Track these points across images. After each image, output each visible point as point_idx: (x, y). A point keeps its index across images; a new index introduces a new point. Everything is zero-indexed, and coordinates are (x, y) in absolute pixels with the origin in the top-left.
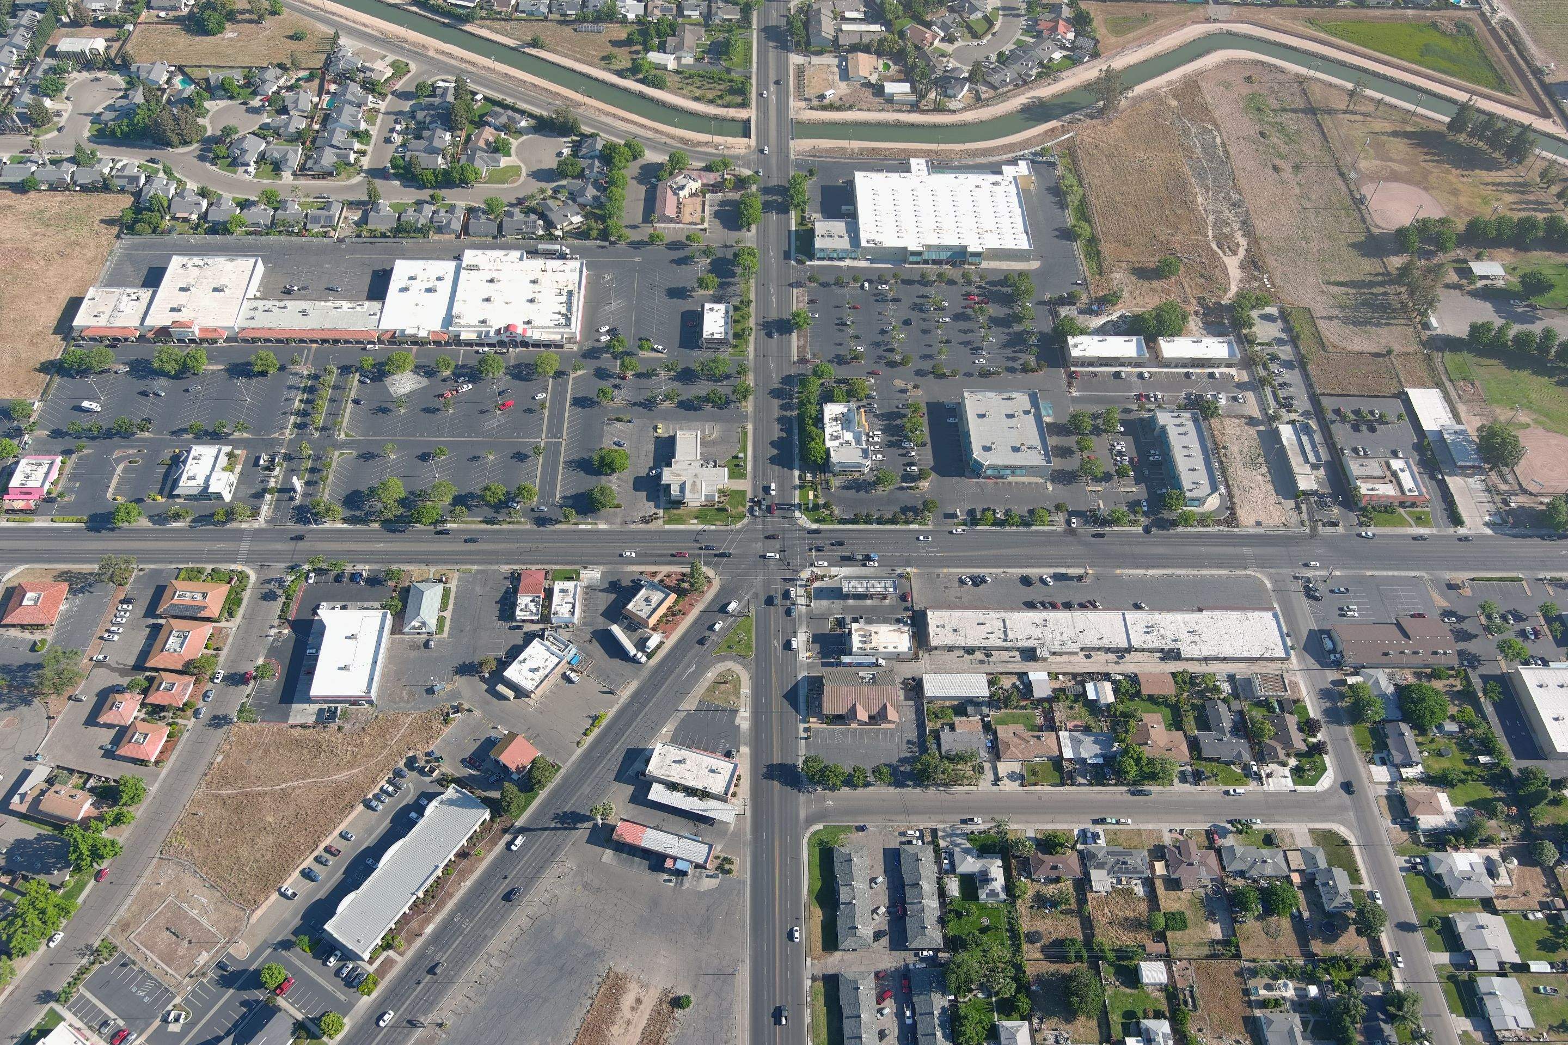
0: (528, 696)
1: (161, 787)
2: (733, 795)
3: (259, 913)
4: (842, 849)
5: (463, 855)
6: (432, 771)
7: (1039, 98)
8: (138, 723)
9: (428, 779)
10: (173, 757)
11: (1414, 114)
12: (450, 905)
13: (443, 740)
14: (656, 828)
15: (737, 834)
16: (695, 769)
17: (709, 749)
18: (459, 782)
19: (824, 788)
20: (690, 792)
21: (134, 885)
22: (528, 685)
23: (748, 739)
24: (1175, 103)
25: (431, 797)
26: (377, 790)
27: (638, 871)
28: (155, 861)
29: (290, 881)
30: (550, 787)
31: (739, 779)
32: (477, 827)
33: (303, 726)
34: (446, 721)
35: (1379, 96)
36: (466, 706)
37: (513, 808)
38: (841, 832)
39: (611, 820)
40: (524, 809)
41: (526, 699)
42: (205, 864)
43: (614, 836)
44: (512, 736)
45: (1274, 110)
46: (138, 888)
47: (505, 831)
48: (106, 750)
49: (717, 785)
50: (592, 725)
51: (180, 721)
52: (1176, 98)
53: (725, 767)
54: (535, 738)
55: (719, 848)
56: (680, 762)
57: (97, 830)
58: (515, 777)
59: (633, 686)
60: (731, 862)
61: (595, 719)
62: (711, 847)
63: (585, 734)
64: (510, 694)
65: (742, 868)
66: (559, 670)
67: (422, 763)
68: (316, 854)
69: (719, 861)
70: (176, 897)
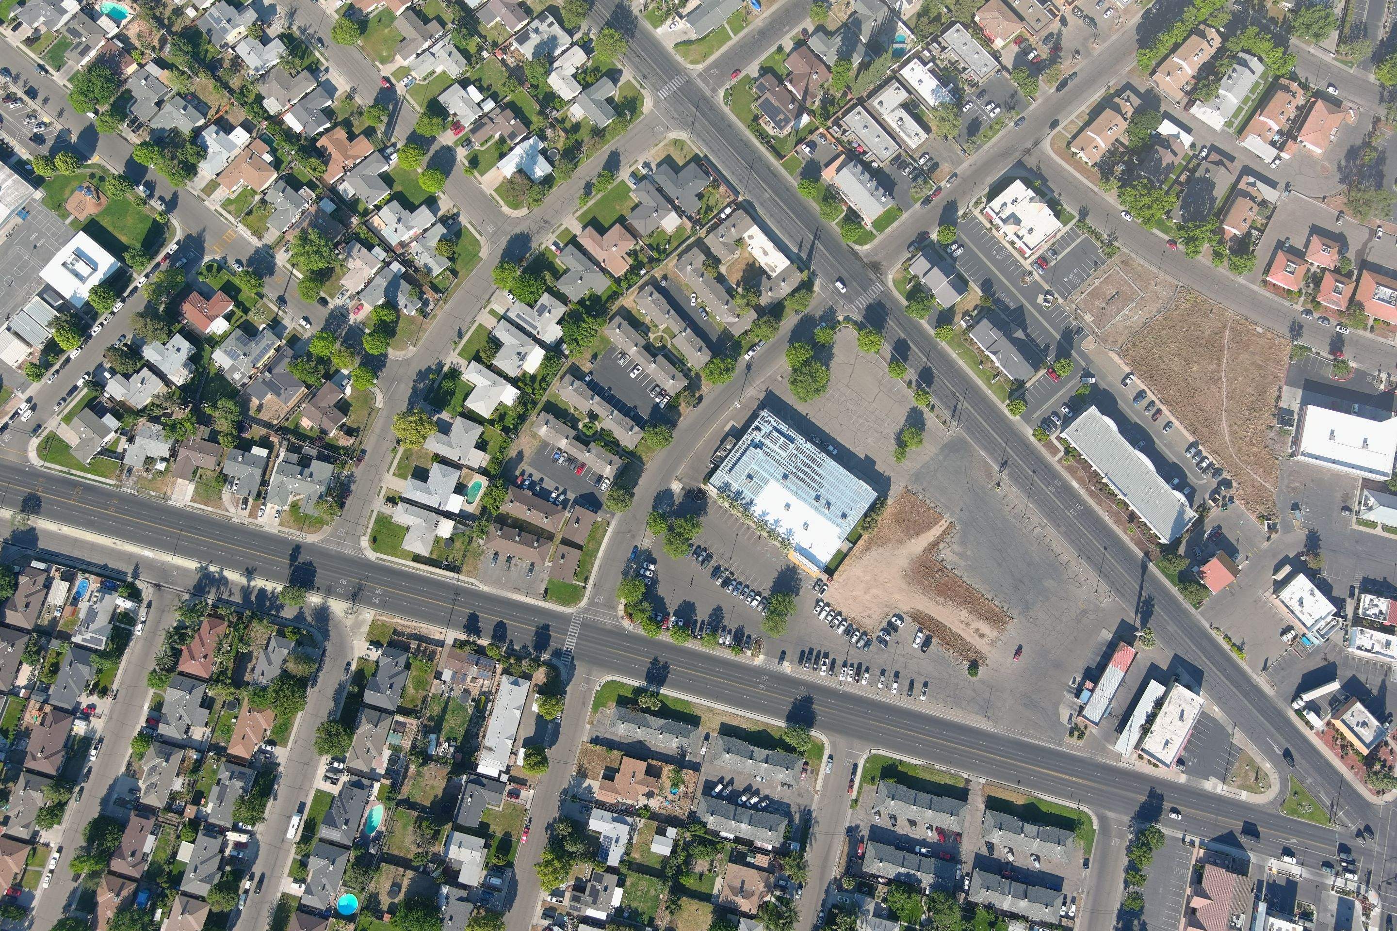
0: (1274, 592)
1: (1242, 285)
2: (1140, 757)
3: (1116, 358)
4: (1071, 839)
5: (1132, 517)
6: (1215, 500)
8: (1308, 265)
9: (1207, 496)
10: (1268, 294)
12: (1091, 502)
13: (1243, 513)
14: (1123, 681)
15: (1104, 749)
16: (1172, 727)
17: (1190, 745)
18: (1200, 521)
19: (1131, 842)
20: (1151, 719)
21: (1159, 268)
22: (1285, 594)
23: (1193, 784)
25: (1190, 498)
26: (1204, 453)
27: (1089, 657)
28: (1176, 282)
29: (1138, 382)
30: (1180, 597)
31: (1155, 765)
32: (1154, 531)
33: (1279, 398)
34: (1261, 517)
36: (1274, 536)
37: (1166, 563)
38: (1086, 844)
39: (1138, 644)
40: (1164, 573)
41: (1271, 590)
42: (1166, 319)
43: (1122, 644)
44: (1235, 572)
46: (1156, 270)
47: (1147, 554)
48: (1284, 243)
49: (1152, 744)
50: (1234, 644)
51: (1302, 299)
53: (1169, 755)
54: (1230, 592)
55: (1094, 731)
56: (1182, 716)
57: (1210, 240)
58: (1195, 569)
59: (1269, 690)
60: (1079, 738)
61: (1240, 649)
62: (1097, 724)
63: (1226, 636)
64: (1280, 576)
65: (1072, 746)
66: (1297, 625)
67: (1223, 493)
68: (1157, 402)
69: (1082, 728)
70: (1142, 298)
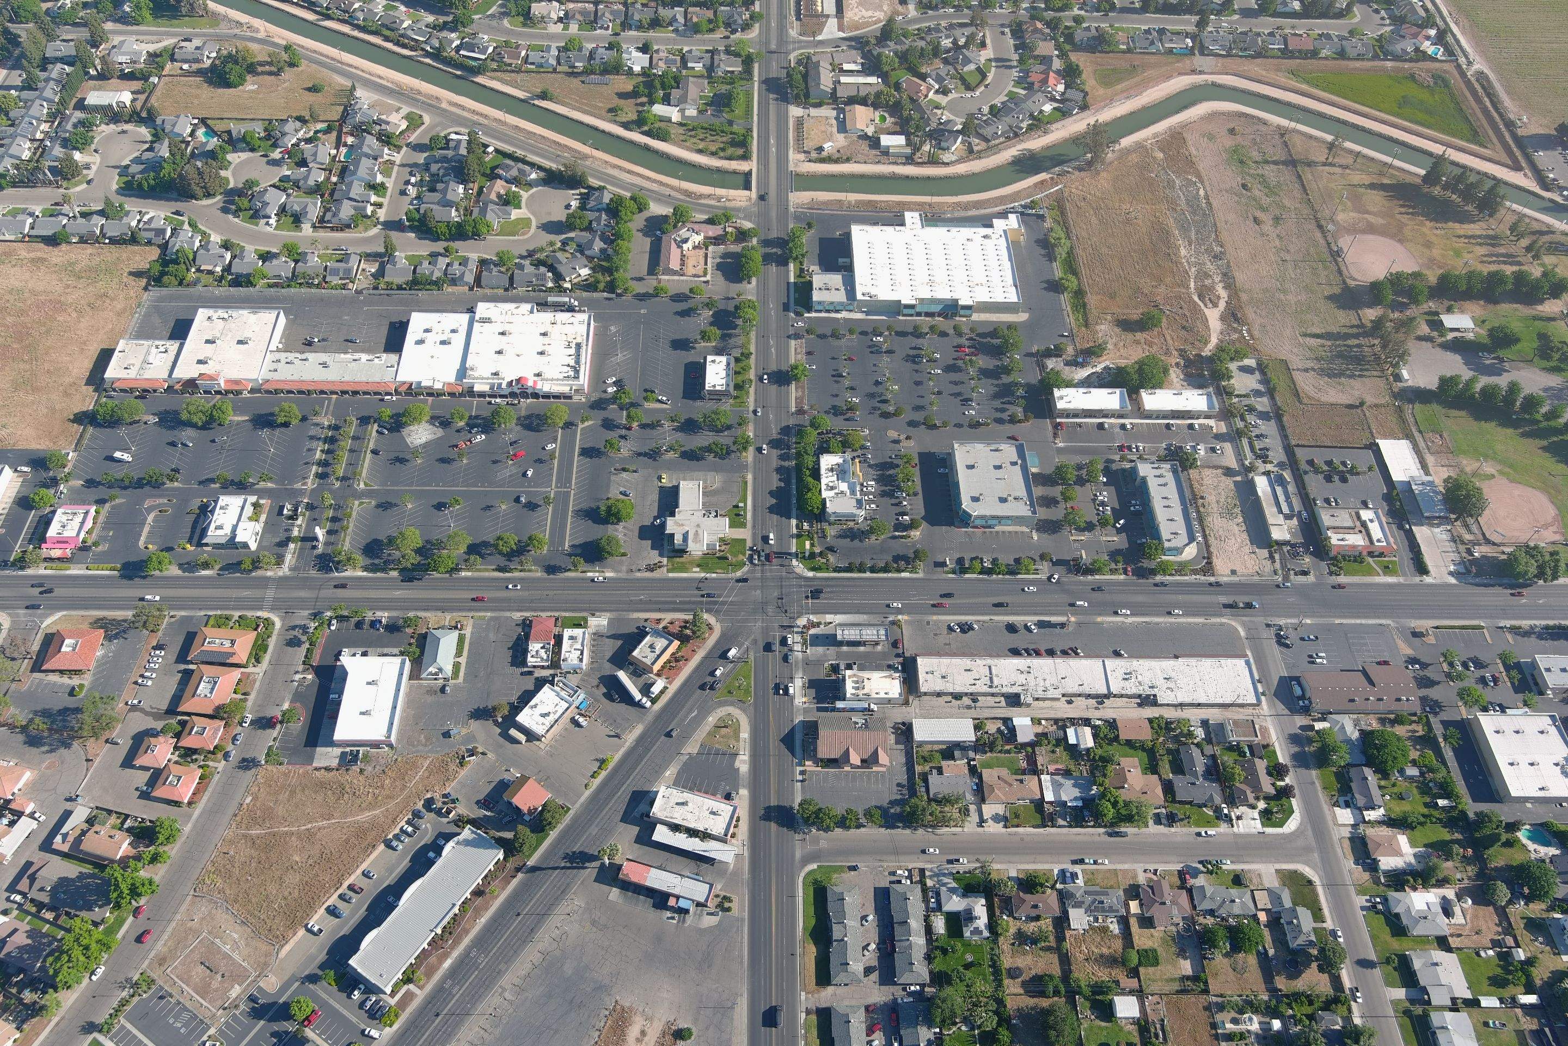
0: (539, 740)
1: (194, 826)
2: (733, 836)
3: (287, 948)
4: (835, 888)
5: (478, 893)
6: (448, 812)
7: (1030, 150)
8: (171, 764)
9: (445, 820)
10: (205, 798)
11: (1391, 166)
12: (466, 941)
13: (460, 783)
14: (660, 868)
15: (736, 873)
16: (696, 811)
17: (709, 791)
18: (475, 823)
19: (818, 830)
20: (692, 833)
21: (170, 921)
22: (539, 729)
23: (746, 782)
24: (1160, 155)
25: (448, 837)
26: (397, 831)
27: (643, 909)
28: (189, 898)
29: (316, 917)
30: (560, 827)
31: (738, 820)
32: (491, 867)
33: (327, 769)
34: (461, 764)
35: (1357, 148)
36: (480, 750)
37: (525, 848)
38: (835, 872)
39: (617, 860)
40: (536, 849)
41: (537, 743)
42: (236, 901)
43: (620, 876)
44: (524, 780)
45: (1256, 162)
46: (173, 924)
47: (518, 870)
48: (142, 792)
49: (717, 826)
50: (600, 768)
51: (211, 763)
52: (1162, 150)
53: (725, 809)
54: (546, 781)
55: (719, 887)
56: (683, 804)
57: (136, 870)
58: (527, 818)
59: (638, 730)
60: (730, 901)
61: (602, 762)
62: (711, 886)
63: (593, 776)
64: (522, 737)
65: (740, 907)
66: (569, 715)
67: (439, 805)
68: (340, 891)
69: (719, 899)
70: (210, 933)
